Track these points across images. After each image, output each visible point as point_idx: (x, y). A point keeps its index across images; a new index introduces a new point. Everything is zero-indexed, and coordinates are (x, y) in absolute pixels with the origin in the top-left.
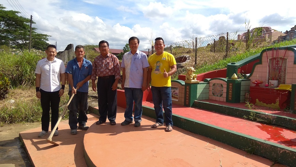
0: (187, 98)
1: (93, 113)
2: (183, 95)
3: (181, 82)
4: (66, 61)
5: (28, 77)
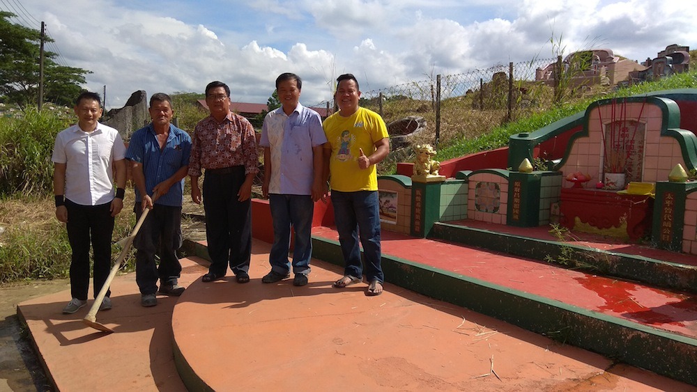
0: (418, 217)
1: (196, 255)
2: (408, 211)
3: (402, 181)
4: (127, 132)
5: (37, 171)
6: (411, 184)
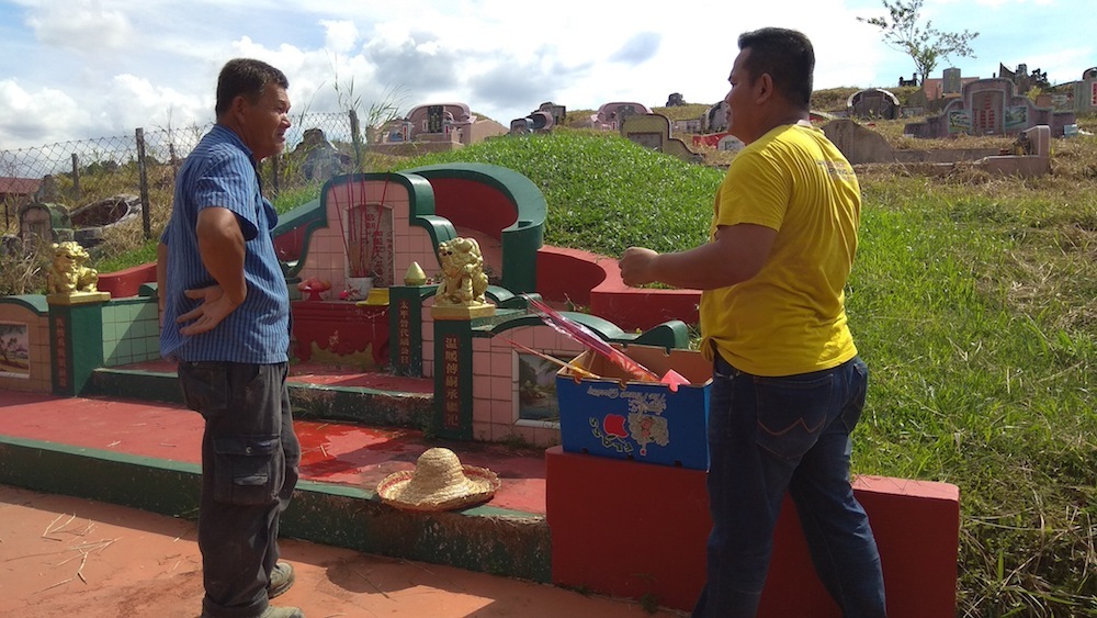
0: (62, 362)
2: (46, 353)
3: (34, 304)
6: (47, 310)
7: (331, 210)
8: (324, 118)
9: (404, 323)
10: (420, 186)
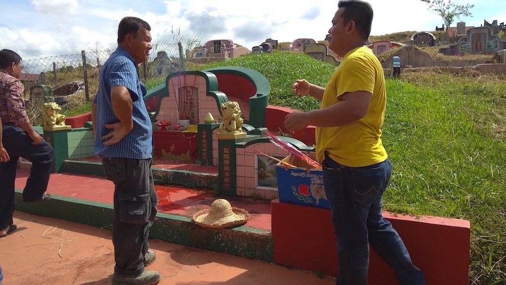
6: (43, 133)
7: (170, 88)
8: (167, 46)
9: (204, 141)
10: (211, 77)
